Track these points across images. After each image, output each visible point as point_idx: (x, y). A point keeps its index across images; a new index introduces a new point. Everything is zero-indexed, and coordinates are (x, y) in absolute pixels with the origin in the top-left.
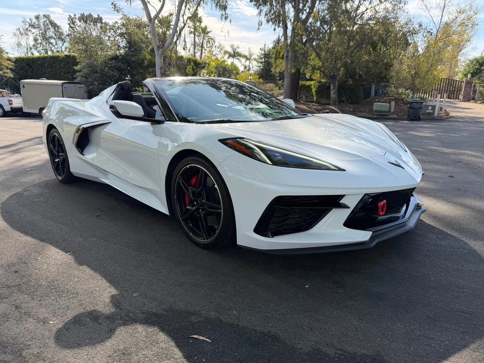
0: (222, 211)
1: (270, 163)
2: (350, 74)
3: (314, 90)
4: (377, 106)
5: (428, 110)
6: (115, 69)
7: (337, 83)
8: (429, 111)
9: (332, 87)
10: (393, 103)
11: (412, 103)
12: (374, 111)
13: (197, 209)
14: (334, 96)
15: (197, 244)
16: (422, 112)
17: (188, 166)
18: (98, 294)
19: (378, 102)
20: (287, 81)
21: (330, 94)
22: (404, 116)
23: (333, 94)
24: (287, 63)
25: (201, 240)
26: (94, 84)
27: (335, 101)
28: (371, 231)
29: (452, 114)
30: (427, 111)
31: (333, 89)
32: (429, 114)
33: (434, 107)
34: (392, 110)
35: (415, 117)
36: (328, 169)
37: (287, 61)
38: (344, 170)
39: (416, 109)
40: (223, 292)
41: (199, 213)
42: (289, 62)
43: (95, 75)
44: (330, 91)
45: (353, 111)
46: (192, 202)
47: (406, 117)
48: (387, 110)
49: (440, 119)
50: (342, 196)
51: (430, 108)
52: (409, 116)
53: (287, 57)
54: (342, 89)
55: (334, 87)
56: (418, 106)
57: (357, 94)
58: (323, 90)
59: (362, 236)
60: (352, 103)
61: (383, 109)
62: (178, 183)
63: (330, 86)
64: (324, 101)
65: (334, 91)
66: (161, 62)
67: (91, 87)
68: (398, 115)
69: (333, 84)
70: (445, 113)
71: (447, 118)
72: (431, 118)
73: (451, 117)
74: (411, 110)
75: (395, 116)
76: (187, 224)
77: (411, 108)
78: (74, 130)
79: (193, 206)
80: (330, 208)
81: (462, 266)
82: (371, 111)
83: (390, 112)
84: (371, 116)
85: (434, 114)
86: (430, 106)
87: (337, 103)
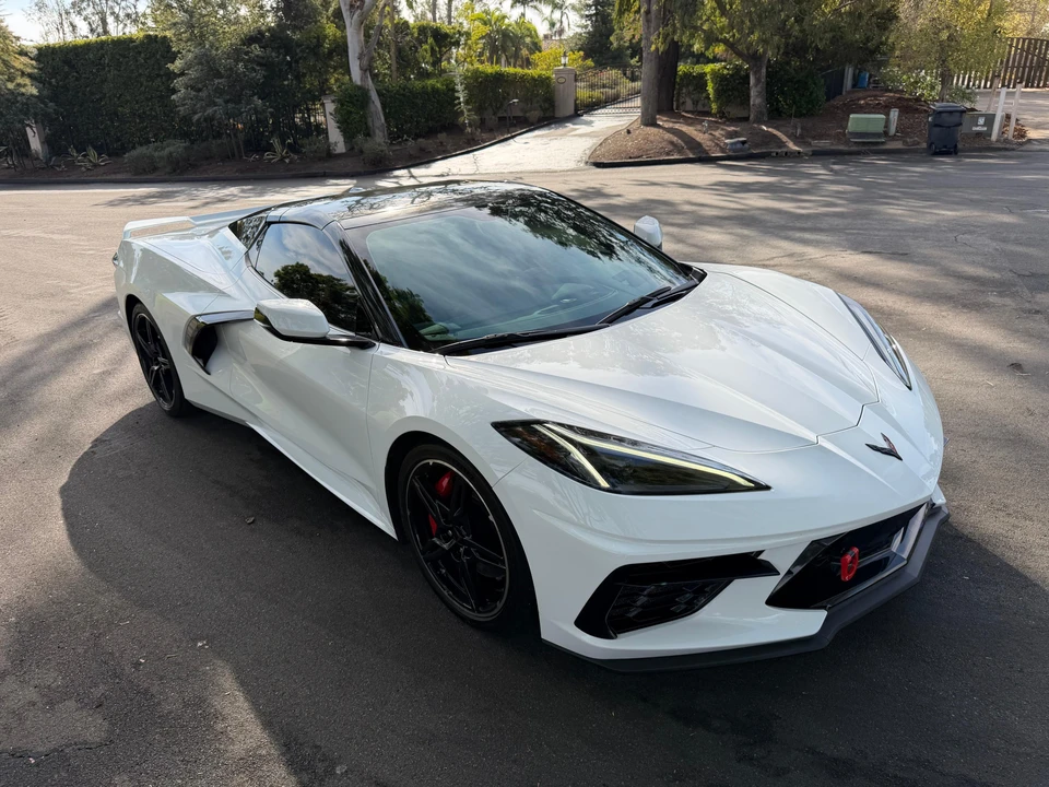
0: (507, 568)
1: (604, 484)
2: (797, 49)
3: (710, 88)
4: (857, 121)
5: (977, 126)
6: (259, 64)
7: (764, 70)
8: (978, 129)
9: (752, 81)
10: (894, 114)
11: (940, 112)
12: (850, 133)
13: (455, 549)
14: (758, 101)
16: (964, 129)
17: (431, 462)
18: (265, 768)
19: (860, 109)
20: (647, 70)
21: (748, 97)
22: (918, 143)
23: (756, 97)
24: (648, 28)
25: (465, 610)
26: (215, 104)
27: (761, 112)
28: (824, 608)
29: (1032, 134)
30: (974, 129)
31: (756, 85)
32: (979, 134)
33: (990, 119)
34: (893, 130)
35: (945, 147)
37: (648, 21)
38: (767, 488)
39: (949, 127)
40: (515, 761)
41: (459, 557)
42: (653, 25)
43: (216, 81)
44: (749, 89)
45: (802, 136)
46: (442, 533)
47: (924, 145)
48: (880, 129)
49: (1004, 148)
50: (760, 552)
51: (981, 121)
52: (930, 146)
53: (648, 12)
54: (776, 81)
55: (758, 81)
56: (954, 119)
57: (811, 93)
58: (734, 88)
59: (806, 623)
60: (799, 115)
61: (872, 129)
62: (412, 487)
63: (748, 77)
64: (734, 111)
65: (759, 88)
66: (359, 41)
67: (210, 111)
68: (905, 143)
69: (755, 73)
70: (1016, 130)
71: (1021, 144)
72: (982, 145)
73: (1030, 141)
74: (937, 129)
75: (898, 145)
76: (436, 569)
77: (936, 125)
79: (447, 539)
82: (842, 137)
83: (886, 133)
84: (842, 147)
85: (990, 135)
86: (982, 115)
87: (765, 119)
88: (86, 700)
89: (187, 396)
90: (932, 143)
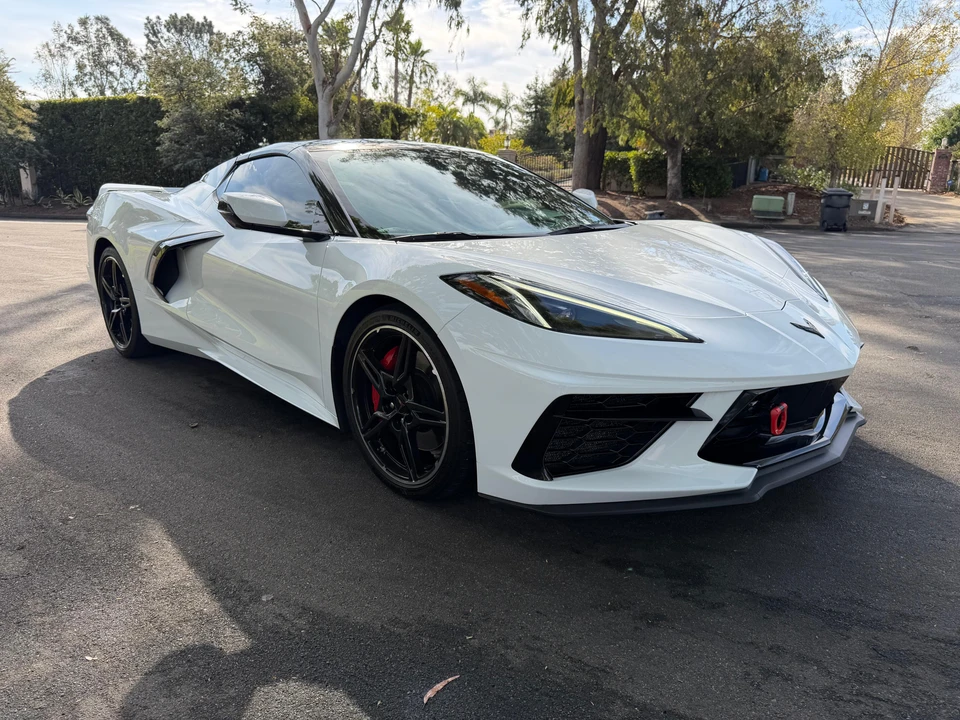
0: (447, 423)
1: (546, 325)
2: (707, 139)
3: (633, 171)
4: (759, 202)
5: (862, 210)
6: (237, 125)
7: (680, 156)
8: (863, 213)
9: (669, 165)
10: (792, 197)
11: (831, 195)
12: (755, 211)
13: (397, 418)
14: (674, 181)
15: (397, 490)
16: (851, 212)
17: (378, 330)
18: (188, 595)
19: (763, 193)
20: (579, 150)
21: (666, 178)
22: (813, 222)
23: (672, 178)
24: (581, 115)
25: (403, 482)
26: (195, 157)
27: (677, 191)
28: (755, 466)
29: (908, 220)
30: (860, 212)
31: (673, 168)
32: (864, 217)
33: (873, 205)
34: (790, 210)
35: (836, 225)
36: (668, 338)
37: (581, 110)
38: (701, 341)
39: (839, 208)
40: (447, 594)
41: (399, 426)
42: (585, 112)
43: (198, 137)
44: (666, 171)
45: (712, 211)
46: (385, 403)
47: (818, 224)
48: (779, 208)
49: (885, 229)
50: (696, 396)
51: (866, 206)
53: (581, 103)
54: (688, 166)
55: (674, 164)
56: (843, 201)
57: (720, 178)
58: (652, 170)
59: (736, 477)
60: (710, 196)
61: (772, 208)
62: (358, 363)
63: (665, 161)
64: (651, 190)
65: (675, 171)
66: (329, 111)
67: (190, 162)
68: (801, 220)
69: (672, 158)
70: (895, 216)
71: (900, 227)
72: (866, 225)
73: (907, 225)
74: (828, 210)
75: (795, 222)
76: (375, 447)
77: (828, 206)
78: (149, 249)
79: (388, 410)
80: (672, 420)
81: (943, 539)
82: (747, 214)
83: (785, 213)
84: (747, 222)
85: (874, 219)
86: (866, 201)
87: (680, 196)
88: (8, 544)
89: (145, 331)
90: (824, 222)
